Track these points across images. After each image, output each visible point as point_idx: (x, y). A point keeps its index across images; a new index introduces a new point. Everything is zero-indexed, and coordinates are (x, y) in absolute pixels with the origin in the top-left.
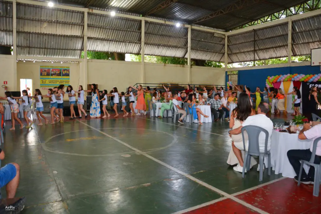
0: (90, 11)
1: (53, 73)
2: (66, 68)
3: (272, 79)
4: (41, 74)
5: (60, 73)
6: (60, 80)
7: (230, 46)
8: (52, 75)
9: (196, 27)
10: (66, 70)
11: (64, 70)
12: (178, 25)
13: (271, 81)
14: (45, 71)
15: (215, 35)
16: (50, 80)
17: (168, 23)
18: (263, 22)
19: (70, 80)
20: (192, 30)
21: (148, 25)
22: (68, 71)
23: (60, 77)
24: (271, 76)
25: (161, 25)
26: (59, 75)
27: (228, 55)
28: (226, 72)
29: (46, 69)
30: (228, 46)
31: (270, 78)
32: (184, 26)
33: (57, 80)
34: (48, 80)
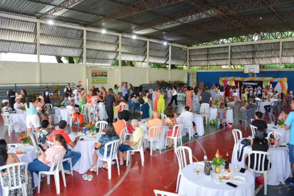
0: (123, 36)
1: (98, 74)
2: (105, 71)
3: (223, 79)
4: (92, 76)
5: (102, 74)
6: (102, 79)
7: (190, 56)
8: (98, 76)
9: (173, 45)
10: (105, 73)
11: (104, 73)
12: (165, 44)
13: (222, 80)
14: (94, 73)
15: (183, 49)
16: (97, 79)
17: (160, 42)
18: (213, 44)
19: (107, 79)
20: (172, 46)
21: (151, 44)
22: (107, 73)
23: (102, 77)
24: (222, 77)
25: (156, 43)
26: (102, 76)
27: (189, 61)
28: (188, 73)
29: (95, 72)
30: (189, 56)
31: (222, 78)
32: (167, 44)
33: (101, 79)
34: (96, 79)
